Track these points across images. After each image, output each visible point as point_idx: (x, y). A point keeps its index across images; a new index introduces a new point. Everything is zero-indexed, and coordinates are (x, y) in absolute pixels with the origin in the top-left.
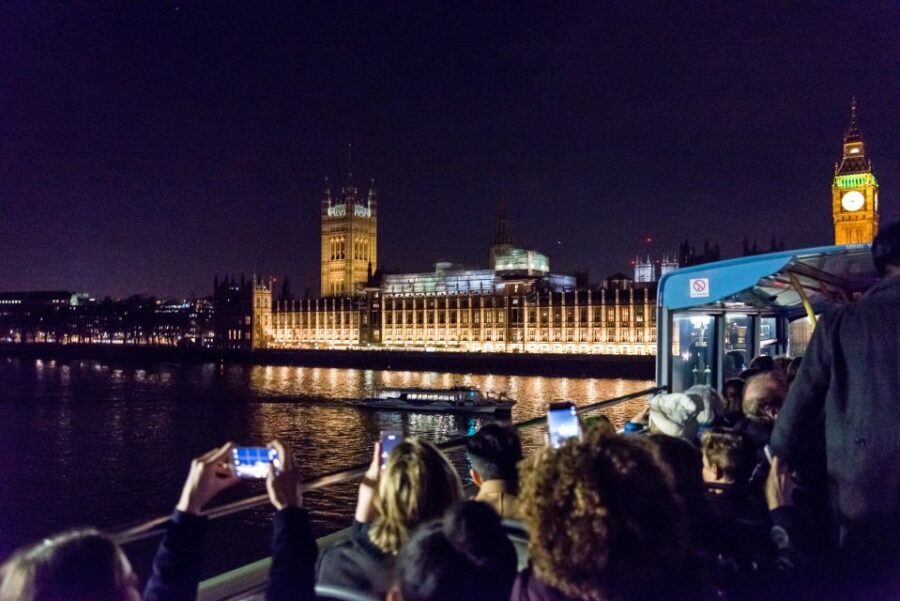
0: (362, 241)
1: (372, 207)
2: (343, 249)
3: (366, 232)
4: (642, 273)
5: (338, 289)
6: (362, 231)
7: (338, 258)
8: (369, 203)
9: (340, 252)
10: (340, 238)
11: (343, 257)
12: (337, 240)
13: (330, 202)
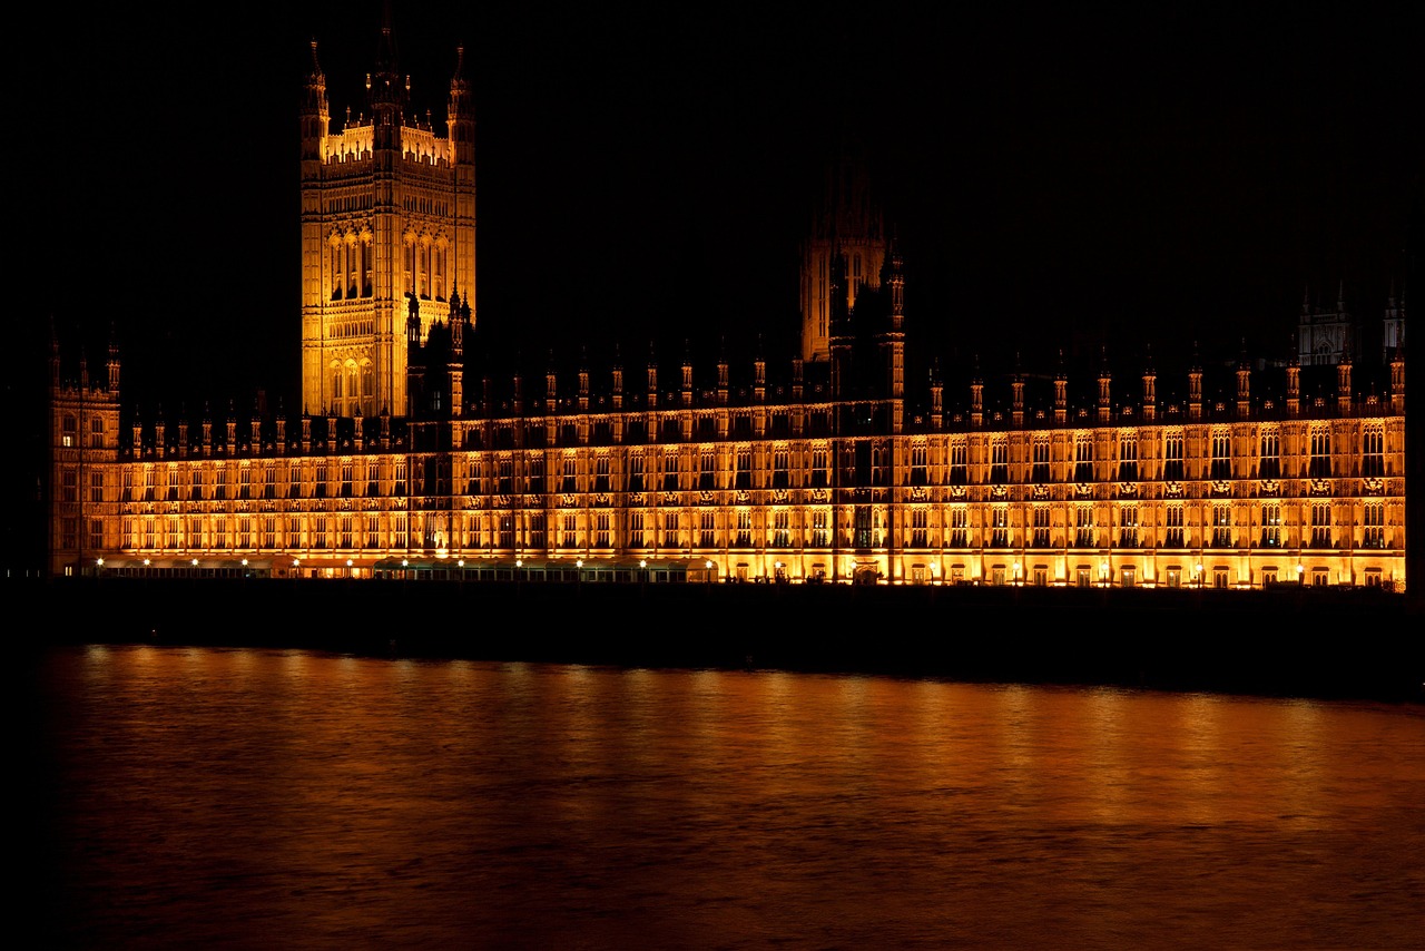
0: (426, 240)
1: (460, 135)
2: (366, 267)
3: (442, 212)
4: (1320, 340)
5: (352, 392)
6: (426, 208)
7: (352, 294)
8: (451, 123)
9: (357, 275)
10: (357, 231)
11: (367, 292)
12: (350, 238)
13: (325, 119)
